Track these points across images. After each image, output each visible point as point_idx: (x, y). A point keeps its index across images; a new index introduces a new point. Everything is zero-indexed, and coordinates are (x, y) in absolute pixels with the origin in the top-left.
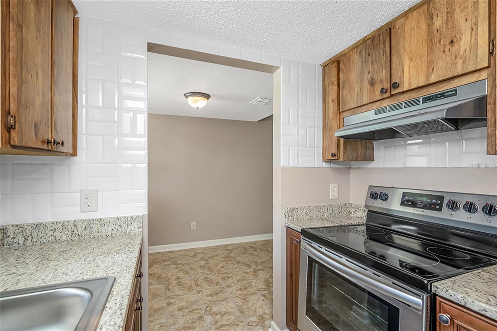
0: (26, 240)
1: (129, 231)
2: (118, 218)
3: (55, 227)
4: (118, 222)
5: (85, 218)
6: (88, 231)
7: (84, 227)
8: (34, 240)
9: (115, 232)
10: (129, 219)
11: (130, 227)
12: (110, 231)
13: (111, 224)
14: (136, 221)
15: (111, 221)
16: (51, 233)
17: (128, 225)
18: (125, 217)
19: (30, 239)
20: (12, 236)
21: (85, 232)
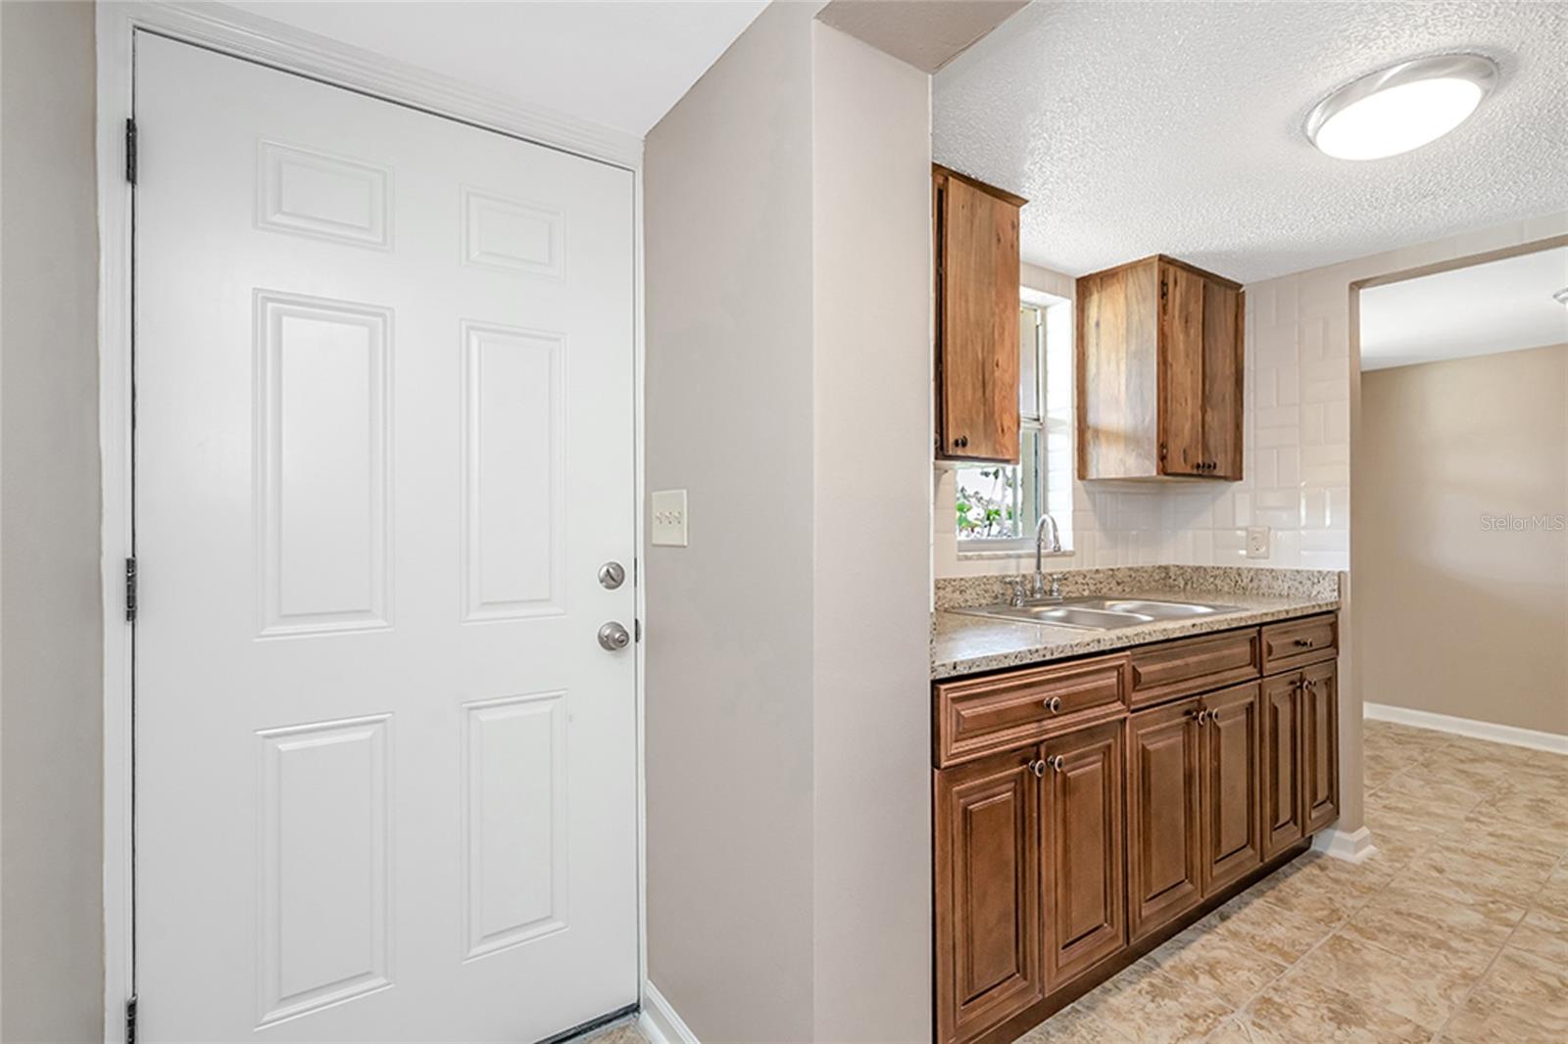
0: (1186, 584)
1: (1314, 593)
2: (1298, 572)
3: (1216, 572)
4: (1298, 577)
5: (1252, 566)
6: (1255, 584)
7: (1249, 578)
8: (1195, 586)
9: (1293, 591)
10: (1316, 573)
11: (1317, 588)
12: (1286, 588)
13: (1286, 579)
14: (1327, 579)
15: (1288, 575)
16: (1212, 580)
17: (1314, 583)
18: (1308, 571)
19: (1190, 583)
20: (1173, 577)
21: (1250, 586)
